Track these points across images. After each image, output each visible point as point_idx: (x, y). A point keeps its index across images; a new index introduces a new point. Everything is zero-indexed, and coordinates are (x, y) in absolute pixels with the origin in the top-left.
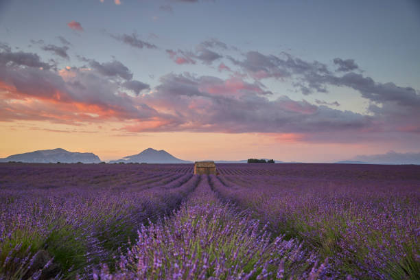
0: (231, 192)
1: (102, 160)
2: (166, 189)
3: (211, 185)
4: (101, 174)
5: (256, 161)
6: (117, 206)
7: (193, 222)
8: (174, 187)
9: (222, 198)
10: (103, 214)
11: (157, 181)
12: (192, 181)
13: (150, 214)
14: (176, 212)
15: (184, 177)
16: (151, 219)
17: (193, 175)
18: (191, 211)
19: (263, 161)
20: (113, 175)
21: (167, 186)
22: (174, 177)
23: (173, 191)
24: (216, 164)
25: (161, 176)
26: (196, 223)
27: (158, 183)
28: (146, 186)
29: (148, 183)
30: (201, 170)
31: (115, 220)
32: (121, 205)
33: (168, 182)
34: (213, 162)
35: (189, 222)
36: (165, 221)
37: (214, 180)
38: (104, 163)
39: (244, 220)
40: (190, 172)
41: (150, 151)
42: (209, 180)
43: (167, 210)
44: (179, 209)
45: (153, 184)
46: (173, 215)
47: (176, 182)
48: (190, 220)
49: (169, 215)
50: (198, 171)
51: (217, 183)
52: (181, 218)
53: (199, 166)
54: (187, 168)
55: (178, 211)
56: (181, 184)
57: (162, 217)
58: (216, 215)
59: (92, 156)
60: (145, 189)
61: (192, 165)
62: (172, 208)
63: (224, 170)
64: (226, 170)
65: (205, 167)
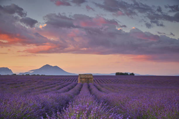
0: (103, 95)
1: (14, 73)
2: (59, 93)
3: (90, 90)
4: (13, 82)
5: (122, 74)
6: (24, 105)
7: (77, 116)
8: (64, 92)
9: (98, 100)
10: (15, 110)
11: (52, 87)
12: (77, 87)
13: (47, 110)
14: (65, 109)
15: (71, 85)
16: (48, 114)
17: (77, 84)
18: (76, 108)
19: (126, 74)
20: (22, 83)
21: (59, 91)
22: (64, 84)
23: (63, 94)
24: (94, 76)
25: (55, 84)
26: (79, 116)
27: (53, 88)
28: (45, 90)
29: (46, 89)
30: (83, 80)
31: (23, 114)
32: (27, 104)
33: (60, 88)
34: (91, 75)
35: (74, 116)
36: (58, 115)
37: (92, 87)
38: (15, 74)
39: (113, 114)
40: (75, 81)
41: (47, 67)
42: (89, 87)
43: (59, 107)
44: (67, 107)
45: (50, 90)
46: (63, 111)
47: (65, 88)
48: (75, 114)
49: (60, 111)
50: (81, 81)
51: (94, 90)
52: (69, 113)
53: (82, 77)
54: (74, 78)
55: (67, 109)
56: (69, 89)
57: (56, 112)
58: (93, 111)
59: (6, 69)
60: (44, 93)
61: (77, 77)
62: (62, 106)
63: (99, 80)
64: (100, 80)
65: (86, 78)
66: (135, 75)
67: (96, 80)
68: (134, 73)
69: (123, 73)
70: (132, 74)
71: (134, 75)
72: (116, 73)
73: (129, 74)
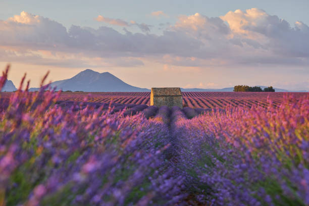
19: (257, 89)
30: (161, 99)
34: (178, 89)
50: (156, 102)
53: (158, 94)
63: (197, 102)
64: (200, 102)
65: (166, 96)
66: (276, 91)
67: (190, 100)
68: (274, 87)
69: (250, 86)
70: (271, 90)
71: (273, 91)
72: (236, 87)
73: (263, 89)
